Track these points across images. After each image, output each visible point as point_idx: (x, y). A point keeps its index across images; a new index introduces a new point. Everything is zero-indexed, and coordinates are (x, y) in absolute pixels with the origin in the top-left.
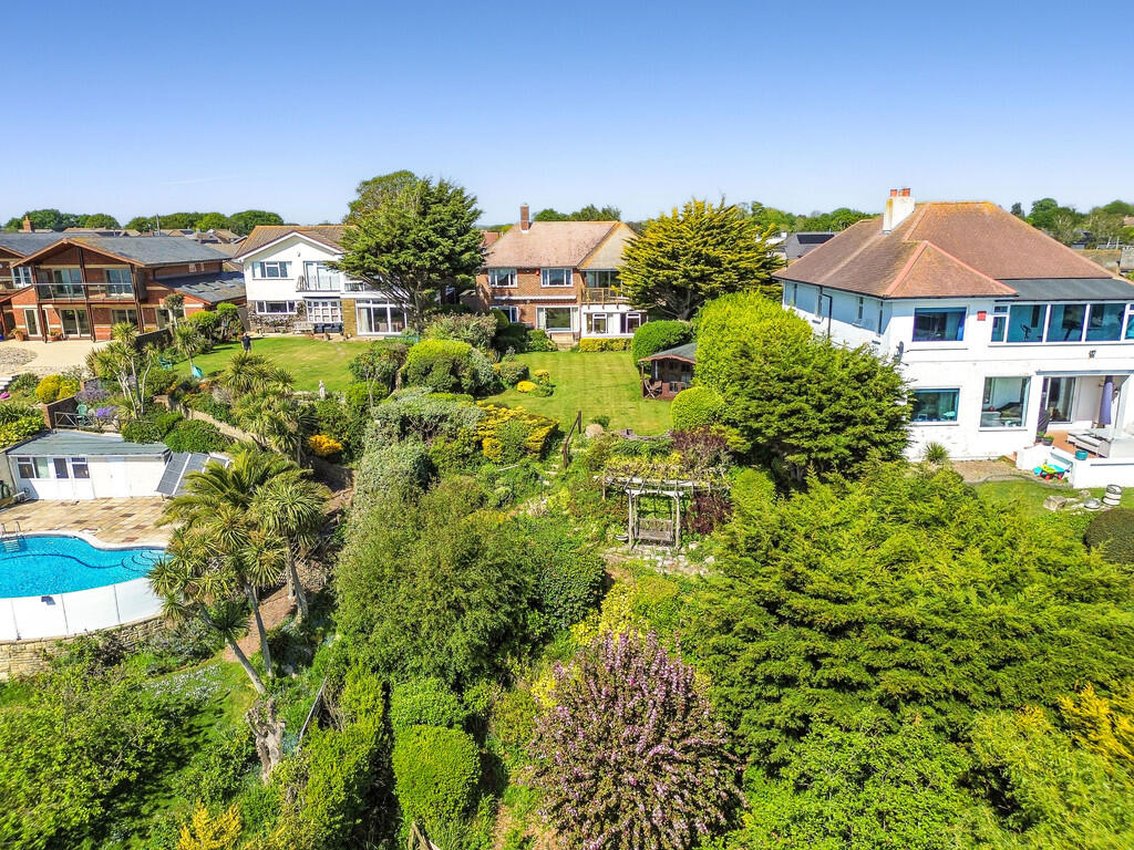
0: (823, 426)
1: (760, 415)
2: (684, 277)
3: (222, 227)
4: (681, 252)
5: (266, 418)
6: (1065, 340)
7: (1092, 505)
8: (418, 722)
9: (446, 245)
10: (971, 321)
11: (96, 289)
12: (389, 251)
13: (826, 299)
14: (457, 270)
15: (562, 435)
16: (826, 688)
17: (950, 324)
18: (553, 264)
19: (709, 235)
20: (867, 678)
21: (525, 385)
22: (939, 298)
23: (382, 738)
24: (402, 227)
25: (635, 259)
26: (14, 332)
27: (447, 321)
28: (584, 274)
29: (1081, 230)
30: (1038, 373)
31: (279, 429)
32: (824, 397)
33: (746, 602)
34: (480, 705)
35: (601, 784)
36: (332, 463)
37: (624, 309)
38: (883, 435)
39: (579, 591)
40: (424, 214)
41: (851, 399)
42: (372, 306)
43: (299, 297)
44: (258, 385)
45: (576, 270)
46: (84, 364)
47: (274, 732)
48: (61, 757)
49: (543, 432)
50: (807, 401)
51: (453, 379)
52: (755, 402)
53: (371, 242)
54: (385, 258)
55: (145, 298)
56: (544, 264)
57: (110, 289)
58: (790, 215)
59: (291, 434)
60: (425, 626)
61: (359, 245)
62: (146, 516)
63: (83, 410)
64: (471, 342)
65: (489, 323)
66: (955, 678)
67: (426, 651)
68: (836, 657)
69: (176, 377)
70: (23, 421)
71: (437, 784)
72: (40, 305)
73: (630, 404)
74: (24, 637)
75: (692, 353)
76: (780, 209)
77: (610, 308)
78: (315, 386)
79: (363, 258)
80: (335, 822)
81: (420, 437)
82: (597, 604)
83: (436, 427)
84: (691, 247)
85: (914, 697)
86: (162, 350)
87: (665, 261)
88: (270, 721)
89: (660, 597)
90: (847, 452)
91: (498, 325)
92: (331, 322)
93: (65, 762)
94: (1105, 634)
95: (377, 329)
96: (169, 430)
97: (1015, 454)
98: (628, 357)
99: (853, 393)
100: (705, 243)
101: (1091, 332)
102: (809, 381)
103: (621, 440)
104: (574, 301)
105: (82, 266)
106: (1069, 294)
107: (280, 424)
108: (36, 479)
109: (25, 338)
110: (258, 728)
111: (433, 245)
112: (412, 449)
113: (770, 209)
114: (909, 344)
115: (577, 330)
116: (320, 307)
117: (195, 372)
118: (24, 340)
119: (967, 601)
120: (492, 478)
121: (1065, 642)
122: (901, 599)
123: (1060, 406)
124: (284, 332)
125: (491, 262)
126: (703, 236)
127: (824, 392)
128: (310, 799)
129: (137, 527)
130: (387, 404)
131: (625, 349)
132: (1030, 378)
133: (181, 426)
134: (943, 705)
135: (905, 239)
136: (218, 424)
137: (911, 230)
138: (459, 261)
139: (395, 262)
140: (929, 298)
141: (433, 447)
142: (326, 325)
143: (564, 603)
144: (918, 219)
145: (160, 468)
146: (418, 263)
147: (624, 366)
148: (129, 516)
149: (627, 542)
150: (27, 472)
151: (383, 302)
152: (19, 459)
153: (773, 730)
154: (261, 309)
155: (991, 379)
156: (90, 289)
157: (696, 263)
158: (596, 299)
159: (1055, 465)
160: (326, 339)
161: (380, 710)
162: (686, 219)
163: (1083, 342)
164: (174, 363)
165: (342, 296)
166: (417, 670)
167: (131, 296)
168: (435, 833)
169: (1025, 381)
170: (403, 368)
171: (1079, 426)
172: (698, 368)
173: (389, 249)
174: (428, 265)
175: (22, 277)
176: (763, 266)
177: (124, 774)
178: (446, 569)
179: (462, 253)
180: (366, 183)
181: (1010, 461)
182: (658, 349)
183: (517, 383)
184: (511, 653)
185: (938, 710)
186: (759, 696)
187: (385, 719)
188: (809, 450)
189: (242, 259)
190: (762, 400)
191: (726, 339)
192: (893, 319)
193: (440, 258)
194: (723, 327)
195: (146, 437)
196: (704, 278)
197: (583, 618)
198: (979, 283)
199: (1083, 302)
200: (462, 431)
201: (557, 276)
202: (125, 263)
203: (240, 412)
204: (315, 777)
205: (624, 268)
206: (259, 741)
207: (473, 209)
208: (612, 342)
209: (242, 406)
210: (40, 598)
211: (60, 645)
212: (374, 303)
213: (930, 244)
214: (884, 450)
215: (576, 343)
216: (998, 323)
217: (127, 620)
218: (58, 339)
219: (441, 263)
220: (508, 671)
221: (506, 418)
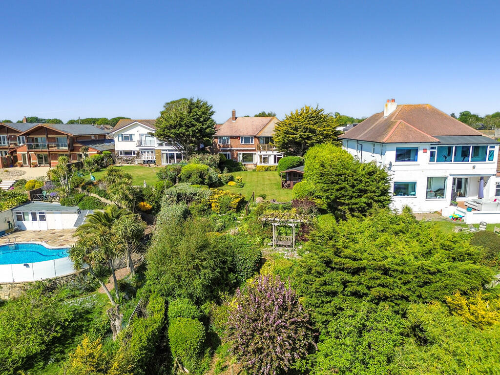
0: (354, 194)
1: (328, 190)
2: (300, 138)
3: (107, 124)
4: (299, 127)
5: (121, 193)
6: (463, 161)
7: (473, 230)
8: (180, 316)
9: (199, 125)
10: (420, 153)
11: (52, 145)
12: (175, 128)
13: (360, 144)
14: (204, 136)
15: (246, 202)
16: (349, 296)
17: (412, 154)
18: (245, 134)
19: (311, 120)
20: (366, 291)
21: (231, 183)
22: (406, 143)
23: (164, 322)
24: (181, 118)
25: (280, 131)
26: (17, 163)
27: (199, 156)
28: (259, 138)
29: (480, 124)
30: (451, 175)
31: (126, 197)
32: (355, 182)
33: (317, 262)
34: (207, 312)
35: (255, 338)
36: (147, 214)
37: (275, 153)
38: (379, 198)
39: (250, 264)
40: (190, 112)
41: (366, 183)
42: (168, 152)
43: (137, 149)
44: (118, 180)
45: (255, 137)
46: (46, 175)
47: (119, 319)
48: (29, 326)
49: (237, 200)
50: (348, 184)
51: (201, 180)
52: (326, 185)
53: (168, 124)
54: (173, 131)
55: (72, 149)
56: (242, 135)
57: (58, 146)
58: (352, 118)
59: (130, 200)
60: (184, 276)
61: (163, 125)
62: (68, 236)
63: (44, 193)
64: (209, 165)
65: (217, 157)
66: (403, 291)
67: (184, 287)
68: (354, 282)
69: (84, 180)
70: (19, 197)
71: (186, 341)
72: (28, 152)
73: (276, 191)
74: (16, 281)
75: (303, 170)
76: (348, 116)
77: (270, 153)
78: (142, 184)
79: (164, 131)
80: (142, 354)
81: (185, 202)
82: (258, 270)
83: (192, 198)
84: (303, 125)
85: (385, 298)
86: (79, 170)
87: (292, 131)
88: (117, 314)
89: (285, 267)
90: (365, 205)
91: (221, 158)
92: (150, 159)
93: (31, 328)
94: (467, 272)
95: (170, 162)
96: (80, 201)
97: (442, 210)
98: (277, 173)
99: (366, 180)
100: (309, 123)
101: (473, 158)
102: (348, 176)
103: (271, 204)
104: (255, 150)
105: (47, 136)
106: (463, 142)
107: (126, 196)
108: (23, 221)
109: (22, 166)
110: (111, 317)
111: (193, 125)
112: (181, 207)
113: (343, 116)
114: (394, 163)
115: (255, 163)
116: (146, 153)
117: (92, 178)
118: (21, 167)
119: (410, 260)
120: (216, 219)
121: (450, 276)
122: (381, 259)
123: (462, 191)
124: (131, 164)
125: (218, 134)
126: (308, 121)
127: (355, 180)
128: (132, 344)
129: (65, 241)
130: (172, 189)
131: (276, 170)
132: (447, 177)
133: (85, 199)
134: (399, 302)
135: (393, 119)
136: (100, 198)
137: (395, 116)
138: (205, 132)
139: (178, 132)
140: (402, 143)
141: (190, 206)
142: (148, 161)
143: (244, 269)
144: (398, 111)
145: (76, 216)
146: (187, 133)
147: (276, 177)
148: (62, 236)
149: (272, 246)
150: (20, 218)
151: (173, 151)
152: (17, 213)
153: (328, 316)
154: (121, 154)
155: (431, 178)
156: (50, 145)
157: (305, 132)
158: (264, 149)
159: (458, 214)
160: (148, 166)
161: (163, 311)
162: (301, 114)
163: (470, 162)
164: (84, 175)
165: (155, 148)
166: (179, 295)
167: (67, 148)
168: (185, 363)
169: (445, 179)
170: (180, 175)
171: (470, 199)
172: (304, 175)
173: (175, 127)
174: (191, 134)
175: (21, 141)
176: (334, 133)
177: (55, 334)
178: (193, 251)
179: (206, 128)
180: (168, 104)
181: (438, 213)
182: (288, 168)
183: (228, 182)
184: (221, 291)
185: (396, 304)
186: (323, 302)
187: (166, 315)
188: (348, 204)
189: (114, 133)
190: (328, 183)
191: (316, 162)
192: (387, 152)
193: (197, 131)
194: (315, 157)
195: (70, 204)
196: (308, 138)
197: (252, 276)
198: (424, 137)
199: (470, 145)
200: (203, 200)
201: (247, 139)
202: (65, 134)
203: (110, 192)
204: (135, 336)
205: (275, 135)
206: (112, 322)
207: (211, 111)
208: (270, 167)
209: (111, 189)
210: (23, 264)
211: (31, 285)
212: (169, 151)
213: (402, 121)
214: (380, 204)
215: (255, 168)
216: (432, 154)
217: (59, 275)
218: (36, 166)
219: (197, 133)
220: (219, 297)
221: (222, 195)
